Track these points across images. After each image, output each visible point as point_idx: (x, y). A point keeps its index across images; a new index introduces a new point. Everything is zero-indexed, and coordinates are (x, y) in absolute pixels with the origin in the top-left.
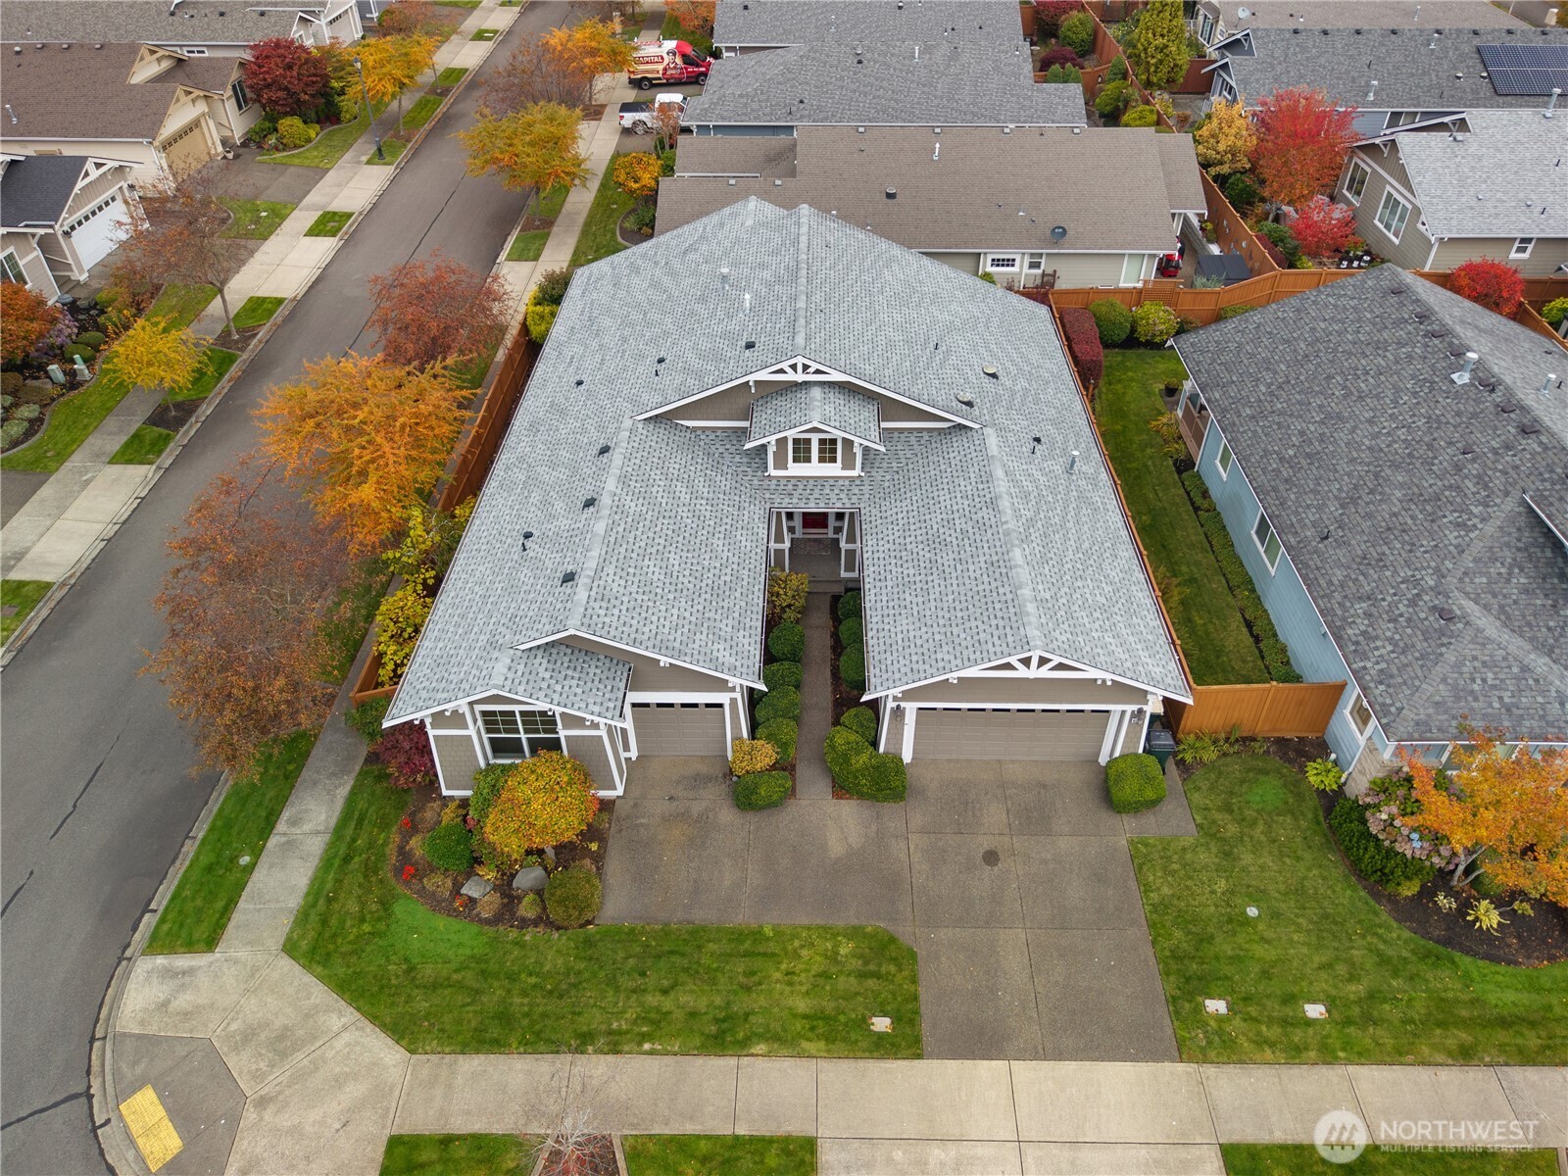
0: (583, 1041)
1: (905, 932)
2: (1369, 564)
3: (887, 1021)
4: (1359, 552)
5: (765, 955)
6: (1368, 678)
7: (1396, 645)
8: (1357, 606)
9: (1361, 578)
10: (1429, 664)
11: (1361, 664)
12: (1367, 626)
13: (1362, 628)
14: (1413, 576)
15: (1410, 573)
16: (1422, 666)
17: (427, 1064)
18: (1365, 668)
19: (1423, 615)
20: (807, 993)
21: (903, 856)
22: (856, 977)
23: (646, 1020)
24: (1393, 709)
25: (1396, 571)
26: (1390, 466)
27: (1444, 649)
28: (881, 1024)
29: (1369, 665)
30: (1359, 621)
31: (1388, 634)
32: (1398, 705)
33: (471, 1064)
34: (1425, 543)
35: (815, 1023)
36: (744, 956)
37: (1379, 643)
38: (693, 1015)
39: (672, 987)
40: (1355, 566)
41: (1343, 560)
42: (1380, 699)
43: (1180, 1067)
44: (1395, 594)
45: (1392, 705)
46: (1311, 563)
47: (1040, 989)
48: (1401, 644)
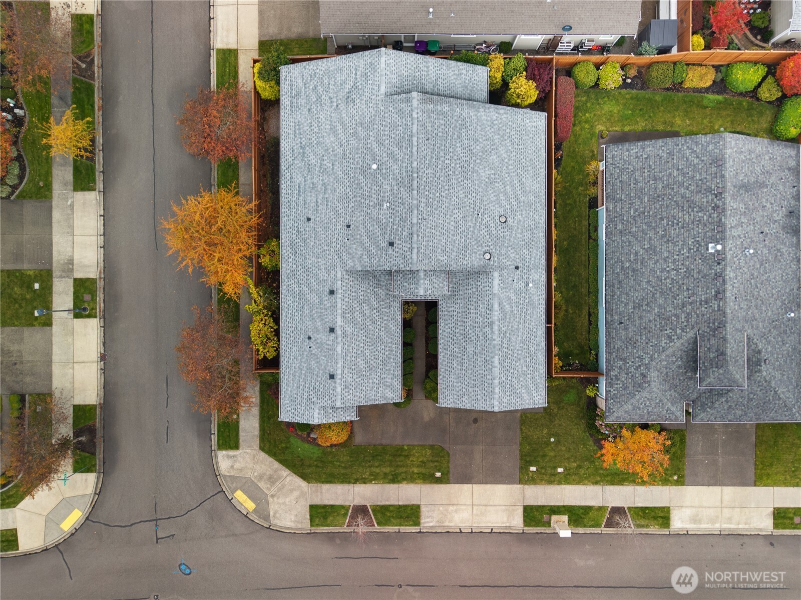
0: (356, 481)
1: (446, 446)
2: (631, 343)
3: (440, 474)
4: (630, 336)
5: (405, 455)
6: (609, 395)
7: (623, 385)
8: (619, 362)
9: (625, 349)
10: (630, 397)
11: (610, 389)
12: (618, 373)
13: (616, 373)
14: (642, 356)
15: (642, 354)
16: (628, 397)
17: (314, 486)
18: (610, 391)
19: (637, 375)
20: (417, 467)
21: (447, 421)
22: (431, 462)
23: (372, 475)
24: (612, 411)
25: (638, 351)
26: (660, 292)
27: (637, 393)
28: (438, 474)
29: (612, 390)
30: (616, 369)
31: (623, 379)
32: (614, 410)
33: (326, 487)
34: (653, 341)
35: (420, 475)
36: (399, 456)
37: (619, 382)
38: (386, 473)
39: (379, 466)
40: (626, 343)
41: (623, 338)
42: (609, 405)
43: (519, 486)
44: (633, 362)
45: (612, 409)
46: (612, 334)
47: (484, 464)
48: (625, 385)
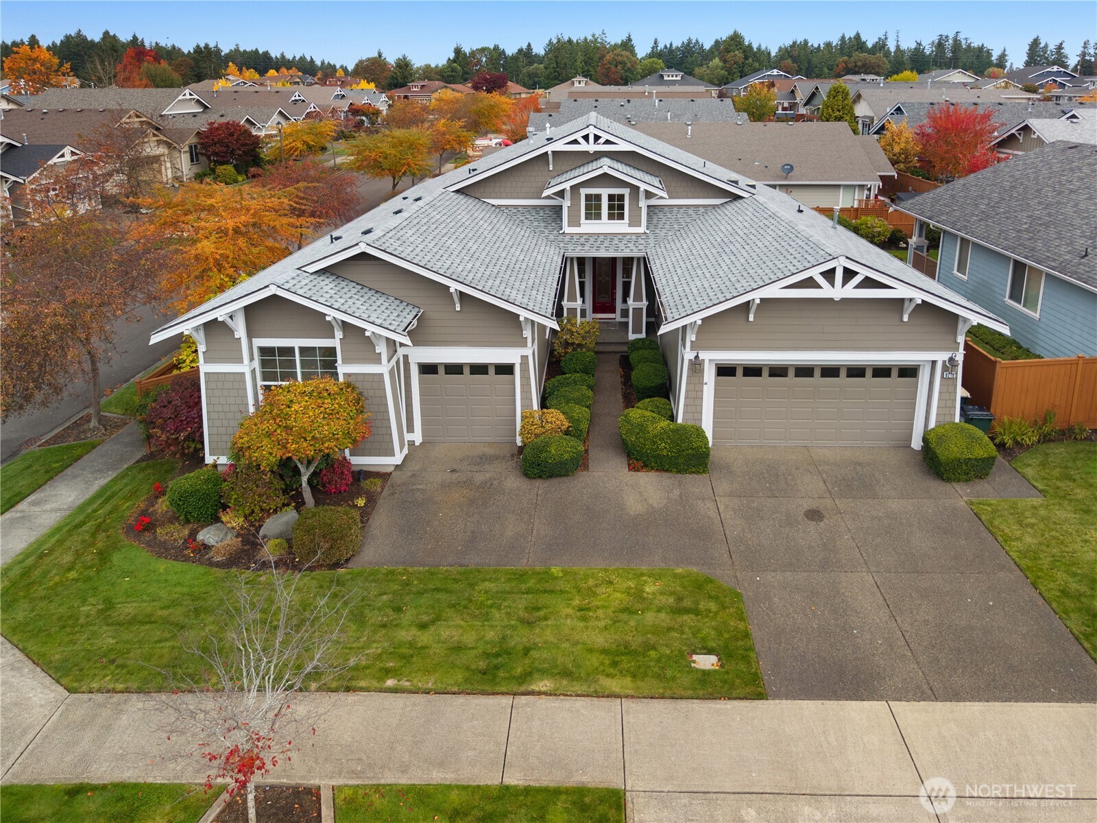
1: (723, 575)
3: (713, 659)
5: (552, 592)
17: (82, 704)
20: (606, 628)
21: (713, 513)
22: (667, 613)
23: (393, 655)
28: (706, 662)
35: (617, 659)
36: (527, 593)
38: (459, 648)
39: (433, 622)
46: (1080, 271)
